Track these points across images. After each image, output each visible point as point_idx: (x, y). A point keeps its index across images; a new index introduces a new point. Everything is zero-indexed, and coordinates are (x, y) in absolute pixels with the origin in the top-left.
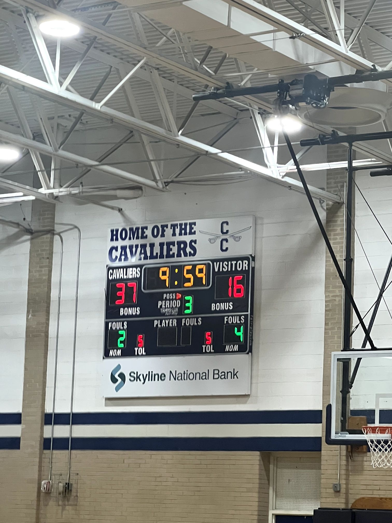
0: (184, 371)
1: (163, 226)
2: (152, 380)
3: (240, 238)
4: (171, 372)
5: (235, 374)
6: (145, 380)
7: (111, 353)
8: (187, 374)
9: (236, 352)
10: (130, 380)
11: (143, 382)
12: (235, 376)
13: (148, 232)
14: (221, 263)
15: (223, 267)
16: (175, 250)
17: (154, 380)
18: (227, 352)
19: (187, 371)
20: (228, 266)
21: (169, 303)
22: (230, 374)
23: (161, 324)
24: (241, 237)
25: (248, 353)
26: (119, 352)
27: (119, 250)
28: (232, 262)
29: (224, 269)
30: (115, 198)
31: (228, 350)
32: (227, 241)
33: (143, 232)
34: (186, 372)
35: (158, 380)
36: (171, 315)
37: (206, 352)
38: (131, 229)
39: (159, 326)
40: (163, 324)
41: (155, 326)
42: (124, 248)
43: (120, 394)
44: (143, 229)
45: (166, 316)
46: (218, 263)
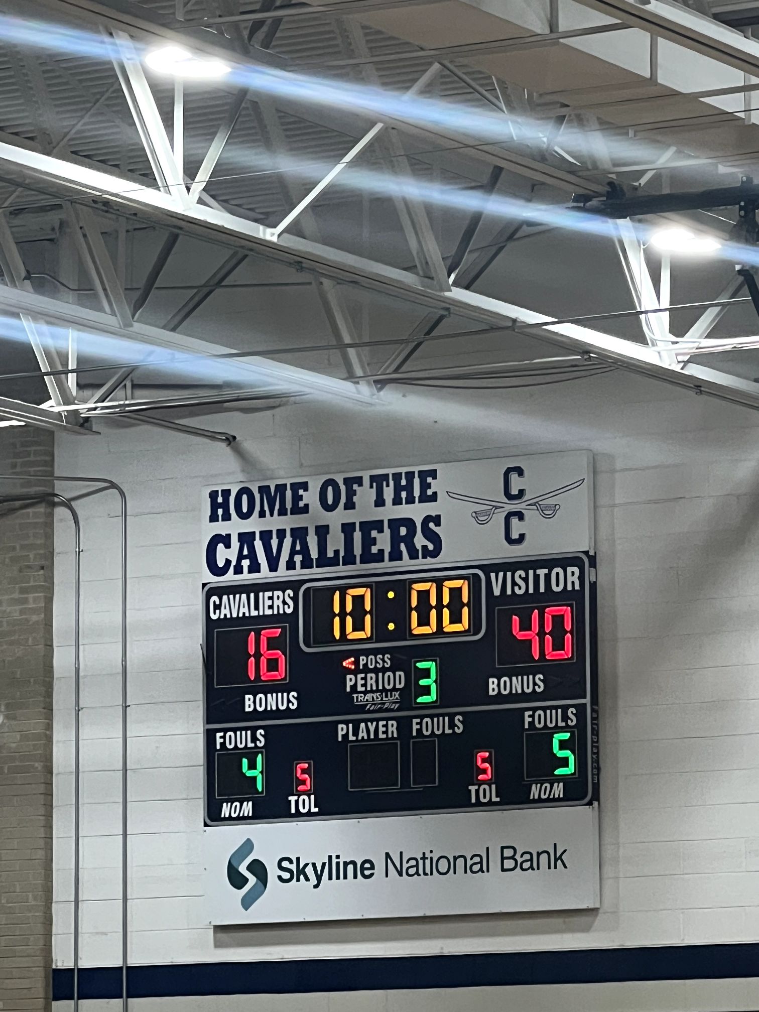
0: (424, 854)
1: (349, 482)
2: (338, 878)
3: (555, 508)
4: (387, 855)
5: (558, 856)
6: (319, 878)
7: (226, 810)
8: (431, 858)
9: (559, 800)
10: (280, 877)
11: (315, 883)
12: (559, 862)
13: (311, 498)
14: (509, 574)
15: (514, 584)
16: (383, 541)
17: (345, 877)
18: (534, 801)
19: (431, 852)
20: (526, 579)
21: (374, 679)
22: (544, 857)
23: (356, 733)
24: (558, 507)
25: (590, 803)
26: (248, 808)
27: (235, 543)
28: (538, 572)
29: (516, 588)
31: (536, 797)
32: (520, 516)
33: (296, 498)
34: (428, 855)
35: (355, 877)
36: (380, 710)
37: (479, 803)
38: (265, 491)
39: (351, 738)
40: (362, 734)
41: (340, 739)
42: (246, 539)
43: (256, 915)
44: (296, 488)
45: (369, 712)
46: (501, 575)
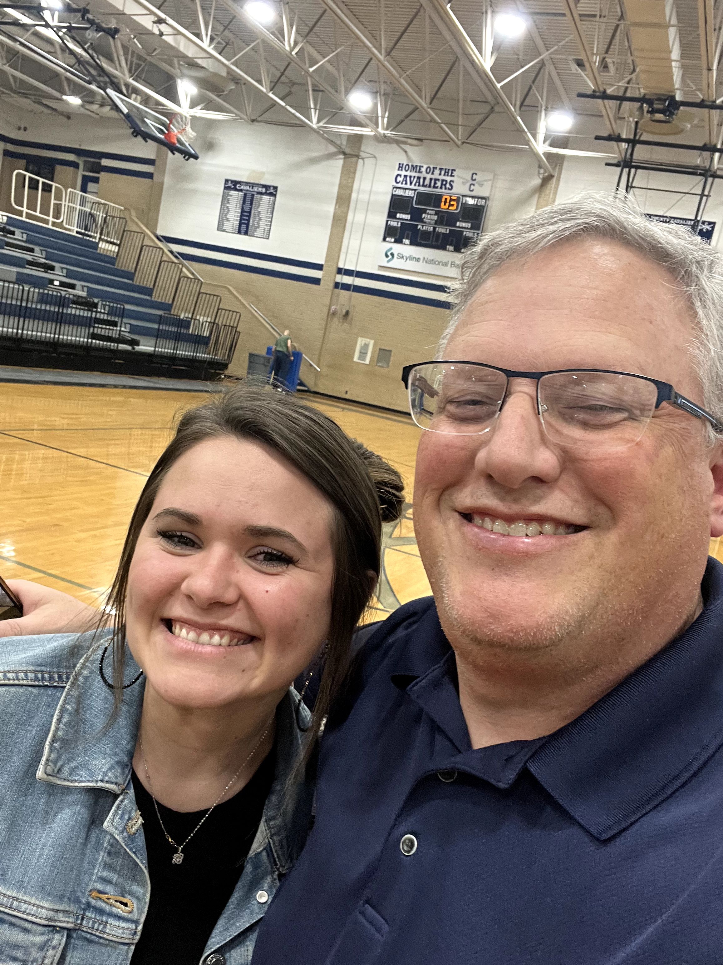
1: (434, 168)
2: (411, 260)
3: (483, 185)
4: (424, 258)
6: (406, 259)
7: (388, 239)
8: (434, 261)
10: (397, 258)
13: (423, 170)
14: (468, 198)
16: (439, 184)
17: (413, 261)
19: (435, 259)
21: (429, 216)
23: (422, 228)
26: (393, 240)
27: (403, 177)
28: (475, 199)
30: (405, 143)
32: (474, 185)
33: (420, 169)
35: (415, 261)
36: (430, 224)
37: (448, 250)
38: (412, 166)
40: (424, 229)
41: (418, 229)
42: (406, 176)
43: (390, 265)
44: (420, 167)
45: (427, 224)
46: (466, 198)
